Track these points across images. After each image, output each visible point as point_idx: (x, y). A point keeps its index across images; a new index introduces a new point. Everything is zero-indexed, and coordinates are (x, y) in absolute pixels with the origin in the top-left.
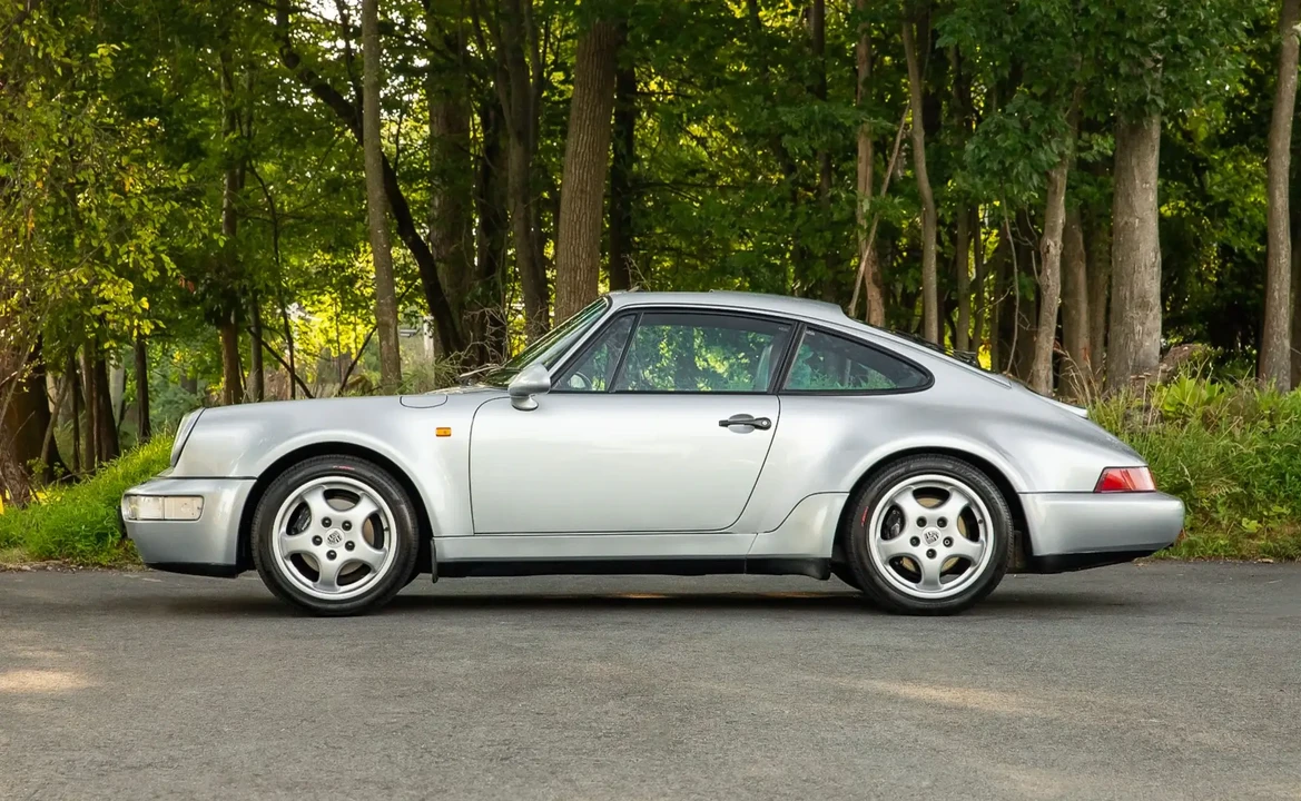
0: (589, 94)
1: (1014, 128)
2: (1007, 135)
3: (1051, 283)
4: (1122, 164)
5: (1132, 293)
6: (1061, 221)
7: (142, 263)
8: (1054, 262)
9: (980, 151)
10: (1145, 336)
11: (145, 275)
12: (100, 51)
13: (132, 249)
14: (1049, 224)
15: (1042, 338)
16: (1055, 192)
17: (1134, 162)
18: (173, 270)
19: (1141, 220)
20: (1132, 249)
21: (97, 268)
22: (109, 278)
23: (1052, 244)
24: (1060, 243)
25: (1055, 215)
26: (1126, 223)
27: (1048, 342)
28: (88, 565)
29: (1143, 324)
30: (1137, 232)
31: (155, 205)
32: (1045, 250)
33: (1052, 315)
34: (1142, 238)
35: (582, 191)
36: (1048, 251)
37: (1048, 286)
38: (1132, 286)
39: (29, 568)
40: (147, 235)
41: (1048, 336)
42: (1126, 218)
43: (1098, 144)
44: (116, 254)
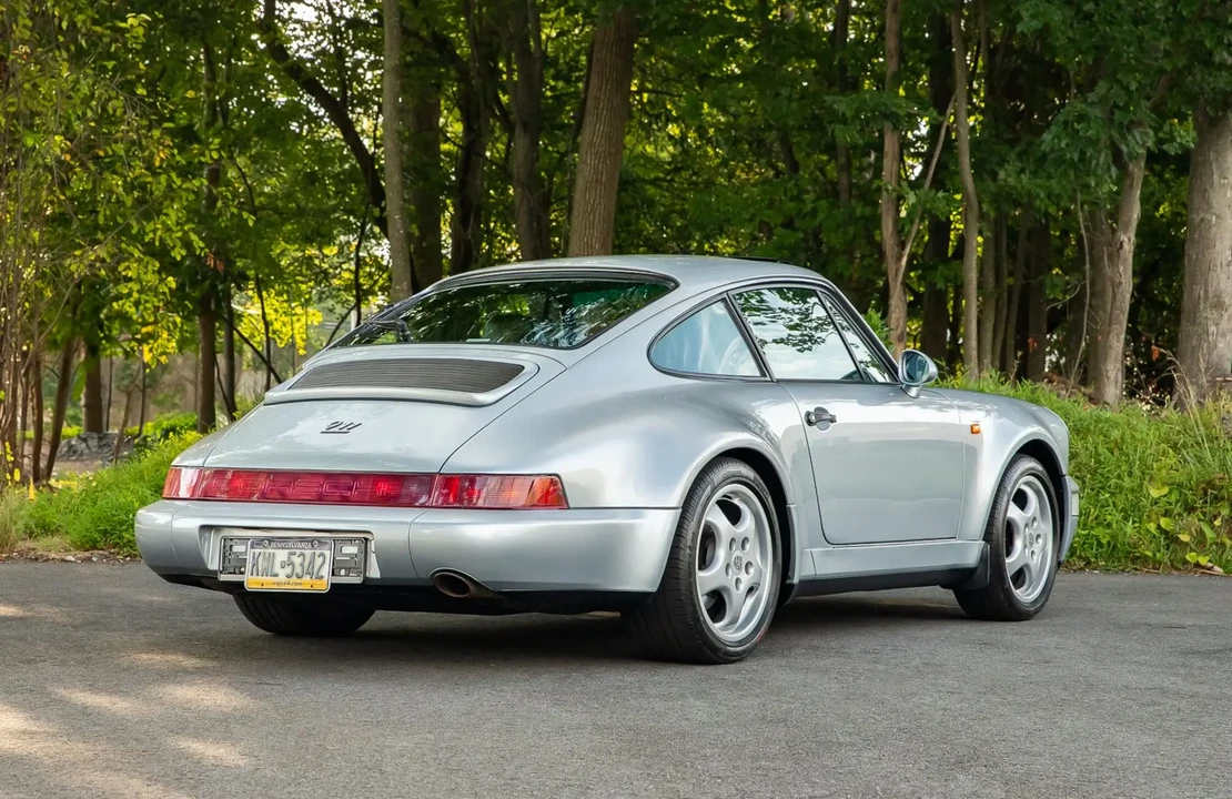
0: (607, 85)
1: (1096, 117)
2: (1089, 124)
3: (1123, 280)
4: (1200, 158)
5: (1206, 292)
6: (1136, 216)
7: (169, 241)
8: (1126, 260)
9: (1060, 139)
10: (1220, 338)
11: (173, 254)
12: (130, 21)
13: (159, 226)
14: (1123, 219)
15: (1113, 337)
16: (1131, 186)
17: (1212, 155)
18: (202, 249)
19: (1218, 217)
20: (1208, 247)
21: (123, 246)
22: (136, 256)
23: (1126, 239)
24: (1133, 239)
25: (1130, 210)
26: (1202, 220)
27: (1118, 341)
28: (135, 556)
29: (1217, 325)
30: (1214, 229)
31: (183, 182)
32: (1118, 246)
33: (1123, 313)
34: (1218, 236)
35: (597, 181)
36: (1121, 247)
37: (1120, 283)
38: (1206, 286)
39: (73, 559)
40: (174, 213)
41: (1118, 335)
42: (1202, 215)
43: (1181, 137)
44: (142, 232)
